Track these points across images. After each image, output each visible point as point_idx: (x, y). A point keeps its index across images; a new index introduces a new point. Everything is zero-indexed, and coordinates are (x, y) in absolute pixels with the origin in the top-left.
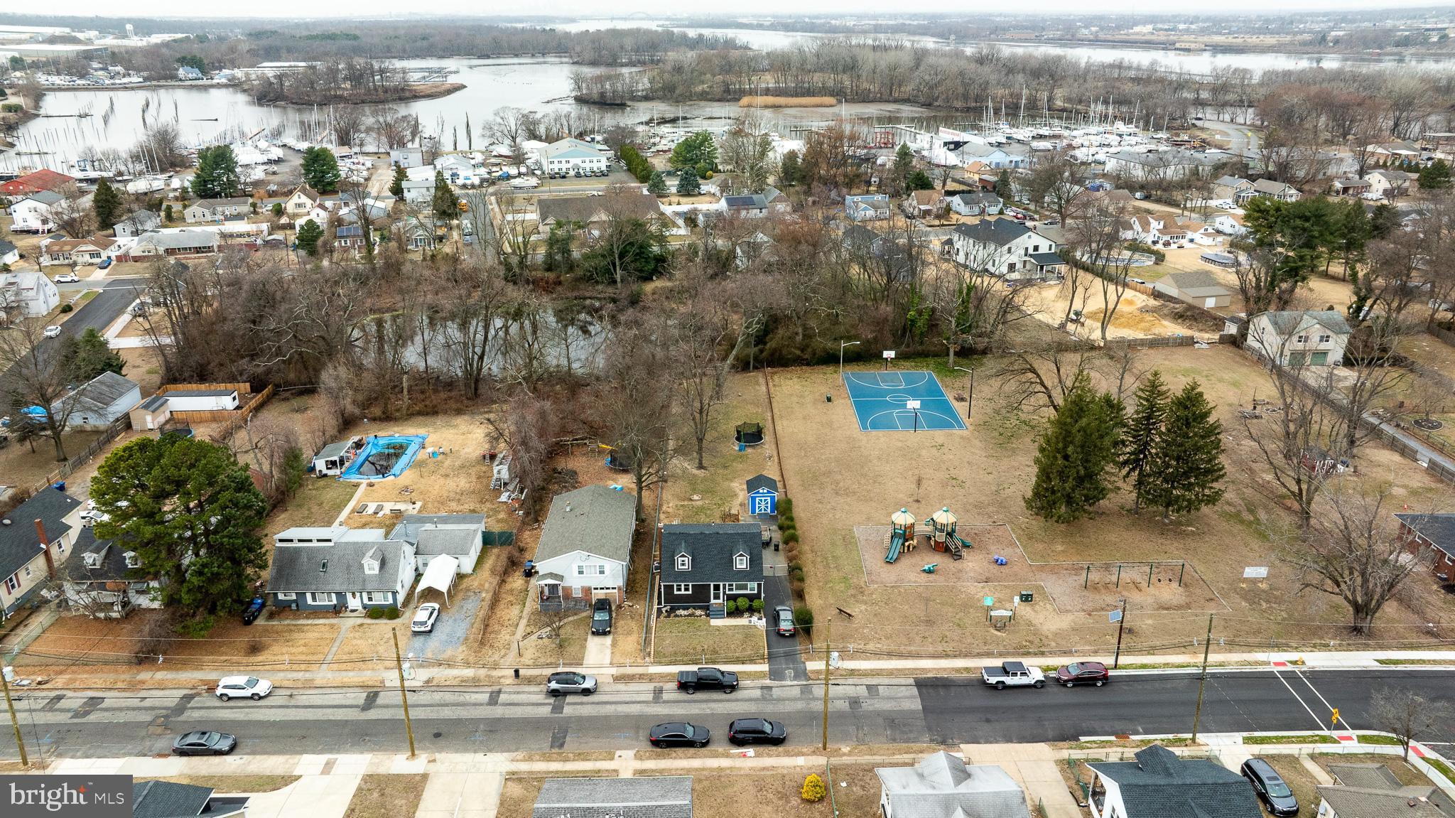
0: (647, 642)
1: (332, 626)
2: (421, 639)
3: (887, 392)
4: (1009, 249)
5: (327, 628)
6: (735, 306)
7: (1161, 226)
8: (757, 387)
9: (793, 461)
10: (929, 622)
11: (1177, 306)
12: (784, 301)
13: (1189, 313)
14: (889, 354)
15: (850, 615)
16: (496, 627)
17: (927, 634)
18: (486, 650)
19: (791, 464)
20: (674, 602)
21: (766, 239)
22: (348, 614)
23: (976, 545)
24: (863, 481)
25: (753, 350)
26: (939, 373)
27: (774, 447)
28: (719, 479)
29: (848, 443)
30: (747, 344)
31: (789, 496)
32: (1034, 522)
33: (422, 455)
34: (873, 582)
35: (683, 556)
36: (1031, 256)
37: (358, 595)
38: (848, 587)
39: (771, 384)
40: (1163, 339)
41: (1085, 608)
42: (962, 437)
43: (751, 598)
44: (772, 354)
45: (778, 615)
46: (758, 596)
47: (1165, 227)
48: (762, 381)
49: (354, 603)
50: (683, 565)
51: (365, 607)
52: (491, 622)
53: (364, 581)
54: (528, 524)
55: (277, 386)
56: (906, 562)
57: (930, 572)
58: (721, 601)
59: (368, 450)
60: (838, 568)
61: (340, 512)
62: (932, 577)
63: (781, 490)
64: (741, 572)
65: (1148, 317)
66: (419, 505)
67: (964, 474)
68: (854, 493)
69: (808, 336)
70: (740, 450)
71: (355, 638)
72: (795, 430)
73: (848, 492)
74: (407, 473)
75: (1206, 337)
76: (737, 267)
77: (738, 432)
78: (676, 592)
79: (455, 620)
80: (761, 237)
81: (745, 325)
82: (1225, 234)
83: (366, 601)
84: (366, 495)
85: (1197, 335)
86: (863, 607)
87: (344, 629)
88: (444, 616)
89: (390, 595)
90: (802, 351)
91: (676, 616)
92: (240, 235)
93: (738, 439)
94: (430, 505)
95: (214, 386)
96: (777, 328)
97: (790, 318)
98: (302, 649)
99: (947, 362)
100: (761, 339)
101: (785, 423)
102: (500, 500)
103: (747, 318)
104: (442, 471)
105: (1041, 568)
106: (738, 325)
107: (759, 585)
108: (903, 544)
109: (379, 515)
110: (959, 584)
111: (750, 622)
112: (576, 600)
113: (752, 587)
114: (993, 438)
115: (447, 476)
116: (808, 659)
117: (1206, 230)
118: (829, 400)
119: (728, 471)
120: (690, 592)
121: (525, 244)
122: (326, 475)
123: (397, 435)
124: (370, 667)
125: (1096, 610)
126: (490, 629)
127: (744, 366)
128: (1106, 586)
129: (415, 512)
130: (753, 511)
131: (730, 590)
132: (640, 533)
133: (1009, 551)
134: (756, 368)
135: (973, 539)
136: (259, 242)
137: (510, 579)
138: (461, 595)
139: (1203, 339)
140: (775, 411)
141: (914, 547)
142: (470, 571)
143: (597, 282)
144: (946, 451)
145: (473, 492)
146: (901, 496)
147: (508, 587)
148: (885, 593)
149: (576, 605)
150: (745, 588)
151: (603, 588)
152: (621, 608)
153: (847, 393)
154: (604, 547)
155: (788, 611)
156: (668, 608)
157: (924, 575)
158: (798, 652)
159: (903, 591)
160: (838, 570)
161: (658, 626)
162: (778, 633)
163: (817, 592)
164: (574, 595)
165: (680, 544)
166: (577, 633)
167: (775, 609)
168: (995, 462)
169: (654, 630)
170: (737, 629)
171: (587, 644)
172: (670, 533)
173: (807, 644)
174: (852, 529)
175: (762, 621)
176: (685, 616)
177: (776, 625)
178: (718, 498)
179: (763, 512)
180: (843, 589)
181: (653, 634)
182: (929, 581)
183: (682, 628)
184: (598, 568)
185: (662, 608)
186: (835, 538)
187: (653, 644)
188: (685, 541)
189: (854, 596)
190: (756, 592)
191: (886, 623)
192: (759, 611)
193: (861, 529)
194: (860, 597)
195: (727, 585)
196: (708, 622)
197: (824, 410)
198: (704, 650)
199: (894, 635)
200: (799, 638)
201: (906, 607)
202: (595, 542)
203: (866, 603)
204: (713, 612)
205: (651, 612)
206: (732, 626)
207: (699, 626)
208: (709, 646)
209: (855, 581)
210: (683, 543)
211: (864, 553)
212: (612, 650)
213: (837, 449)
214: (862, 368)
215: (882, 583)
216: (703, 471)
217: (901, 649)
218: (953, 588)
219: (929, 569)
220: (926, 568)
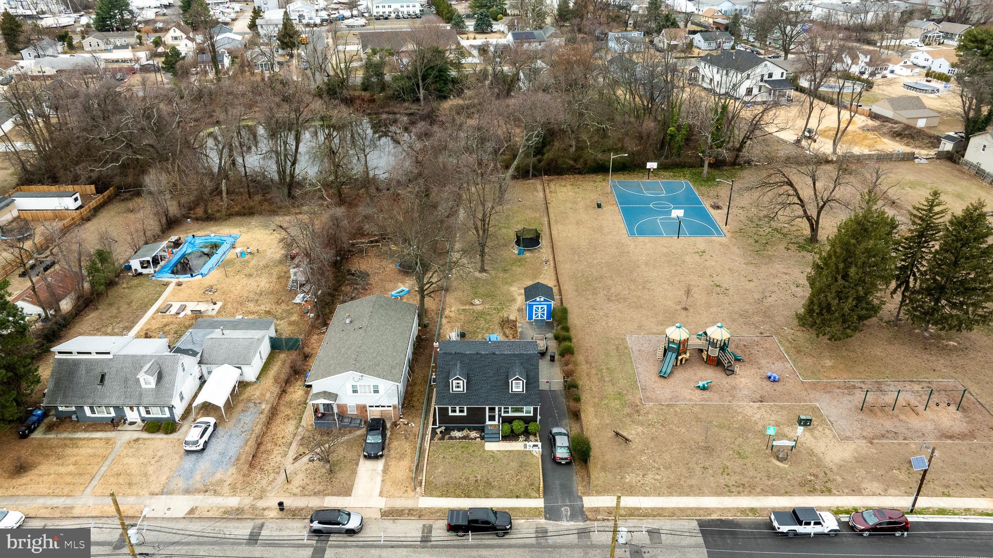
0: (418, 468)
1: (108, 441)
2: (193, 457)
3: (649, 200)
4: (749, 75)
5: (103, 443)
6: (517, 120)
7: (868, 60)
8: (535, 193)
9: (568, 266)
10: (708, 450)
11: (895, 126)
12: (562, 117)
13: (906, 132)
14: (652, 165)
15: (627, 440)
16: (269, 446)
17: (707, 464)
18: (256, 474)
19: (565, 269)
20: (448, 423)
21: (544, 64)
22: (127, 427)
23: (746, 359)
24: (633, 287)
25: (532, 160)
26: (694, 182)
27: (550, 250)
28: (499, 283)
29: (617, 248)
30: (527, 155)
31: (565, 305)
32: (799, 334)
33: (231, 255)
34: (648, 399)
35: (458, 379)
36: (766, 81)
37: (135, 409)
38: (624, 405)
39: (547, 191)
40: (888, 155)
41: (865, 434)
42: (721, 244)
43: (527, 420)
44: (549, 164)
45: (555, 439)
46: (533, 419)
47: (871, 60)
48: (540, 187)
49: (132, 415)
50: (458, 387)
51: (143, 420)
52: (267, 439)
53: (141, 395)
54: (318, 328)
55: (119, 188)
56: (681, 375)
57: (704, 388)
58: (496, 422)
59: (184, 250)
60: (612, 381)
61: (145, 312)
62: (706, 394)
63: (557, 297)
64: (517, 395)
65: (871, 135)
66: (219, 304)
67: (726, 281)
68: (625, 299)
69: (580, 148)
70: (519, 254)
71: (127, 455)
72: (570, 235)
73: (619, 298)
74: (213, 272)
75: (923, 152)
76: (520, 89)
77: (518, 237)
78: (450, 414)
79: (230, 436)
80: (540, 63)
81: (525, 138)
82: (919, 66)
83: (144, 414)
84: (173, 294)
85: (917, 151)
86: (640, 429)
87: (119, 444)
88: (221, 431)
89: (166, 409)
90: (575, 161)
91: (451, 438)
92: (124, 61)
93: (518, 243)
94: (229, 306)
95: (63, 188)
96: (553, 141)
97: (564, 132)
98: (71, 468)
99: (701, 173)
100: (539, 150)
101: (560, 227)
102: (294, 301)
103: (528, 132)
104: (247, 271)
105: (814, 386)
106: (520, 137)
107: (535, 410)
108: (677, 358)
109: (181, 315)
110: (734, 403)
111: (525, 446)
112: (352, 419)
113: (528, 411)
114: (750, 245)
115: (250, 275)
116: (584, 494)
117: (905, 63)
118: (599, 206)
119: (508, 275)
120: (465, 414)
121: (346, 68)
122: (141, 274)
123: (212, 235)
124: (135, 492)
125: (878, 438)
126: (262, 448)
127: (523, 174)
128: (882, 408)
129: (215, 312)
130: (530, 317)
131: (505, 412)
132: (422, 340)
133: (779, 365)
134: (534, 176)
135: (743, 351)
136: (137, 66)
137: (291, 389)
138: (240, 407)
139: (919, 154)
140: (551, 216)
141: (686, 360)
142: (253, 379)
143: (404, 100)
144: (708, 257)
145: (272, 293)
146: (669, 303)
147: (287, 398)
148: (660, 412)
149: (350, 423)
150: (521, 410)
151: (378, 406)
152: (396, 426)
153: (615, 200)
154: (378, 365)
155: (564, 434)
156: (443, 428)
157: (699, 392)
158: (575, 483)
159: (679, 411)
160: (613, 385)
161: (431, 450)
162: (554, 459)
163: (593, 409)
164: (349, 412)
165: (455, 365)
166: (349, 455)
167: (551, 432)
168: (754, 269)
169: (427, 454)
170: (512, 454)
171: (358, 469)
172: (445, 353)
173: (584, 473)
174: (625, 339)
175: (537, 446)
176: (460, 438)
177: (552, 452)
178: (498, 302)
179: (539, 318)
180: (618, 407)
181: (426, 459)
182: (704, 400)
183: (456, 453)
184: (372, 387)
185: (437, 428)
186: (608, 347)
187: (425, 471)
188: (461, 362)
189: (629, 415)
190: (532, 414)
191: (664, 449)
192: (535, 435)
193: (633, 339)
194: (636, 417)
195: (503, 407)
196: (484, 446)
197: (595, 216)
198: (476, 481)
199: (673, 465)
200: (576, 467)
201: (683, 430)
202: (370, 361)
203: (642, 425)
204: (488, 434)
205: (426, 432)
206: (507, 451)
207: (474, 451)
208: (482, 477)
209: (630, 397)
210: (459, 364)
211: (638, 366)
212: (383, 476)
213: (608, 254)
214: (627, 176)
215: (657, 401)
216: (485, 274)
217: (682, 483)
218: (729, 407)
219: (704, 385)
220: (701, 384)
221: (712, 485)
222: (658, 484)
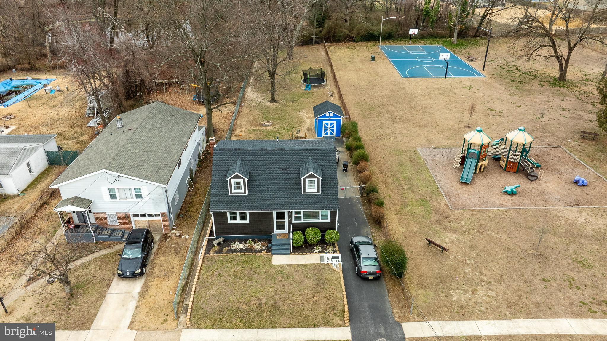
0: (185, 289)
3: (414, 56)
8: (319, 53)
9: (352, 97)
10: (541, 258)
14: (414, 31)
15: (443, 249)
20: (228, 233)
24: (414, 112)
27: (334, 86)
28: (289, 110)
29: (393, 85)
31: (353, 120)
33: (41, 92)
34: (455, 205)
35: (237, 177)
38: (430, 211)
39: (329, 51)
42: (484, 82)
43: (323, 228)
45: (358, 250)
46: (331, 226)
48: (322, 49)
50: (238, 188)
56: (482, 183)
57: (512, 193)
58: (286, 231)
60: (412, 189)
62: (516, 199)
64: (311, 196)
67: (498, 106)
68: (409, 121)
70: (307, 89)
72: (350, 78)
73: (402, 120)
77: (305, 75)
78: (230, 222)
86: (454, 237)
90: (350, 31)
91: (231, 251)
93: (305, 80)
99: (451, 41)
101: (342, 73)
102: (88, 125)
104: (52, 103)
107: (333, 214)
108: (476, 165)
110: (550, 207)
111: (322, 259)
112: (113, 231)
113: (324, 215)
114: (508, 83)
116: (403, 319)
118: (373, 59)
119: (297, 104)
120: (248, 221)
123: (30, 79)
130: (320, 134)
131: (296, 218)
134: (317, 43)
141: (485, 167)
144: (476, 91)
145: (69, 119)
146: (451, 123)
147: (47, 210)
148: (473, 218)
149: (110, 236)
150: (316, 216)
151: (144, 215)
152: (166, 238)
153: (385, 56)
154: (142, 165)
155: (369, 244)
156: (221, 240)
157: (506, 197)
158: (388, 305)
159: (493, 216)
160: (413, 192)
161: (204, 265)
162: (359, 274)
163: (395, 216)
164: (109, 223)
165: (235, 162)
166: (100, 274)
167: (352, 243)
168: (519, 99)
169: (198, 271)
170: (305, 269)
171: (108, 292)
172: (223, 149)
173: (397, 290)
174: (417, 151)
175: (337, 258)
176: (241, 251)
177: (356, 265)
178: (287, 124)
179: (329, 135)
180: (423, 213)
181: (196, 277)
182: (515, 204)
183: (236, 269)
184: (133, 191)
185: (214, 240)
186: (401, 158)
187: (193, 293)
188: (242, 160)
189: (438, 222)
190: (329, 221)
191: (489, 259)
192: (333, 245)
193: (425, 151)
194: (446, 223)
195: (293, 212)
196: (270, 260)
197: (370, 66)
198: (260, 305)
199: (505, 277)
200: (387, 283)
201: (504, 237)
202: (131, 160)
203: (456, 232)
204: (276, 245)
205: (202, 244)
206: (299, 265)
207: (258, 266)
208: (268, 299)
209: (435, 203)
210: (239, 163)
211: (436, 174)
212: (139, 301)
213: (386, 89)
214: (392, 43)
215: (465, 207)
216: (275, 103)
217: (524, 300)
218: (546, 212)
219: (512, 190)
220: (508, 189)
221: (563, 302)
222: (495, 303)
